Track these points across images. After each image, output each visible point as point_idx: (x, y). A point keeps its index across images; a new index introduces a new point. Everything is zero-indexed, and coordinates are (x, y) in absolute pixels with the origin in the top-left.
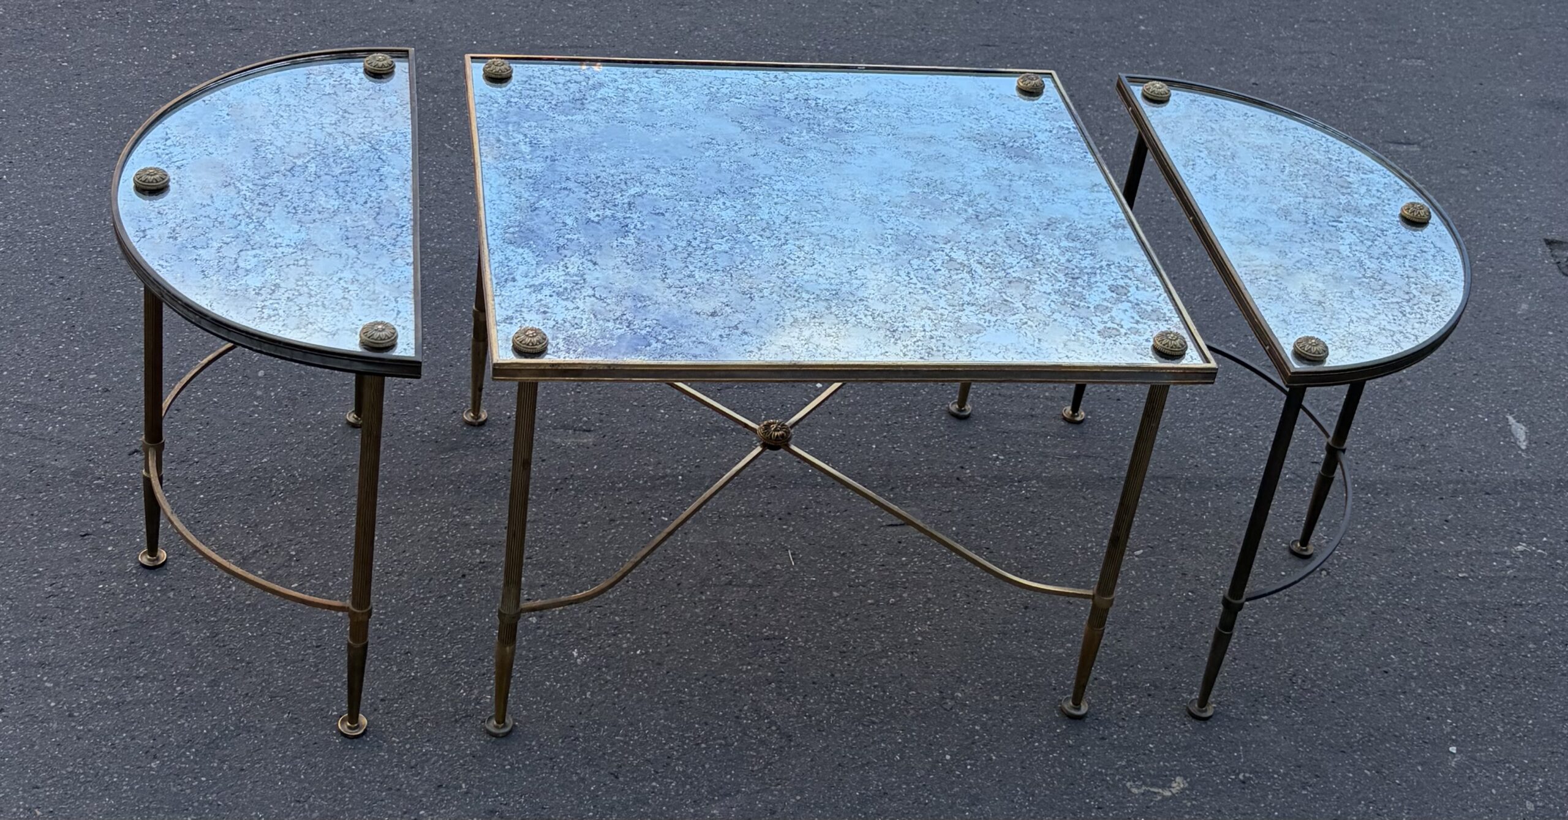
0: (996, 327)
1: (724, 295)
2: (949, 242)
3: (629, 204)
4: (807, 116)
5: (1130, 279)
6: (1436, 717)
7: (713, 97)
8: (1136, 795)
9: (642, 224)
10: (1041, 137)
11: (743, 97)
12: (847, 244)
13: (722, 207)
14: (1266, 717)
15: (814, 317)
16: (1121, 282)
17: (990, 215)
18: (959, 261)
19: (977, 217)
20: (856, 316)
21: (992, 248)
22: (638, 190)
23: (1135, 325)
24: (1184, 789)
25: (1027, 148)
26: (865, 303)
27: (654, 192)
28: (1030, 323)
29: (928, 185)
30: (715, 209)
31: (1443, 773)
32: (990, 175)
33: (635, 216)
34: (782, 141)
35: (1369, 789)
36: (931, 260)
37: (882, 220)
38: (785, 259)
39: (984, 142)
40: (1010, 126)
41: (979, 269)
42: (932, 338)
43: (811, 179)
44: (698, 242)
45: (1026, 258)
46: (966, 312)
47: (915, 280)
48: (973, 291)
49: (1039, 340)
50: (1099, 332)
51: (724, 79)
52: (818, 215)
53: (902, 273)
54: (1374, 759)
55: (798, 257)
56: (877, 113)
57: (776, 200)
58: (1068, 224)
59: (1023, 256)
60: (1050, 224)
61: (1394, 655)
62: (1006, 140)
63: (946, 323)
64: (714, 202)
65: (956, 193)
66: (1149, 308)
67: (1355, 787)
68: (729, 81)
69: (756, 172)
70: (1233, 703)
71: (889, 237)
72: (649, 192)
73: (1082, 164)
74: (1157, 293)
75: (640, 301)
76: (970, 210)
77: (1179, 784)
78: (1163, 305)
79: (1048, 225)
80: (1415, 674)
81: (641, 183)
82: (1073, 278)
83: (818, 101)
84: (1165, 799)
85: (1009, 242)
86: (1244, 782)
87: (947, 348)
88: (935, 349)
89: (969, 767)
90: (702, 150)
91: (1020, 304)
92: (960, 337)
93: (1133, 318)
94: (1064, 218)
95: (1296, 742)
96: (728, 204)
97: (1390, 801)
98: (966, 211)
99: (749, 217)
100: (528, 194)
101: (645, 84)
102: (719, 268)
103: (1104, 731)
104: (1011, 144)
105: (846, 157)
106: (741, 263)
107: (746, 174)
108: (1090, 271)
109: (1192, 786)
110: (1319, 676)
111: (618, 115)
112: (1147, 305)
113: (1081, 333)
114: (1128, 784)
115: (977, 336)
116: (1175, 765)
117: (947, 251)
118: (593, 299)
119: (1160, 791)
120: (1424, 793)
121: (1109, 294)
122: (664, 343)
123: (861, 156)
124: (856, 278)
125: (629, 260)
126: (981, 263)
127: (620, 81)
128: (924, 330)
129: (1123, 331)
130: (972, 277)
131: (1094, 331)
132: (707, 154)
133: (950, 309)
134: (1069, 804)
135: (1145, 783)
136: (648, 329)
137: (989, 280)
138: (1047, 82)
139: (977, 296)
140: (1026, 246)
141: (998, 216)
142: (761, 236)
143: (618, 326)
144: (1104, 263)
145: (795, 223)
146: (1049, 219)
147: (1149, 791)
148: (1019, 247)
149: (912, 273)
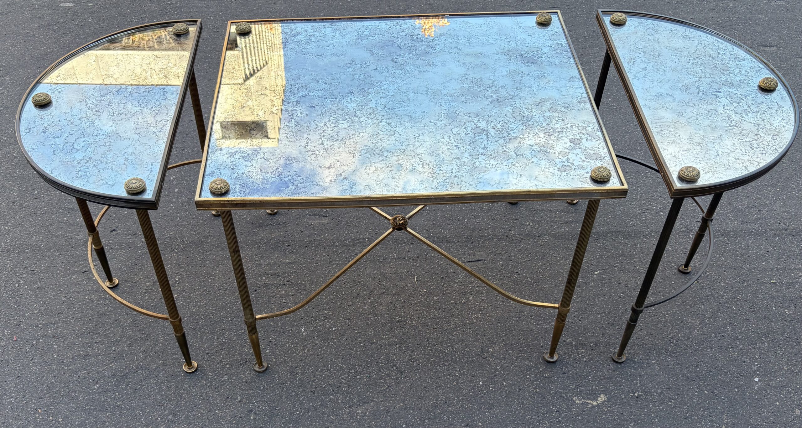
0: (496, 168)
1: (338, 155)
2: (478, 116)
3: (297, 102)
4: (410, 45)
5: (584, 134)
6: (749, 361)
7: (360, 37)
8: (578, 404)
9: (301, 113)
10: (545, 50)
11: (376, 36)
12: (417, 120)
13: (349, 101)
14: (654, 361)
15: (388, 167)
16: (578, 137)
17: (506, 98)
18: (481, 128)
19: (498, 99)
20: (412, 165)
21: (503, 119)
22: (304, 93)
23: (582, 163)
24: (604, 401)
25: (535, 57)
26: (420, 156)
27: (312, 94)
28: (517, 165)
29: (472, 82)
30: (345, 102)
31: (749, 393)
32: (511, 74)
33: (298, 109)
34: (393, 60)
35: (706, 402)
36: (465, 128)
37: (441, 105)
38: (379, 131)
39: (509, 55)
40: (527, 45)
41: (492, 132)
42: (455, 176)
43: (405, 82)
44: (330, 123)
45: (522, 124)
46: (480, 160)
47: (452, 141)
48: (486, 146)
49: (521, 175)
50: (558, 168)
51: (367, 27)
52: (404, 104)
53: (446, 137)
54: (710, 385)
55: (387, 130)
56: (451, 41)
57: (381, 96)
58: (552, 102)
59: (521, 123)
60: (542, 102)
61: (729, 326)
62: (523, 53)
63: (466, 167)
64: (346, 98)
65: (488, 86)
66: (592, 152)
67: (698, 401)
68: (370, 27)
69: (373, 79)
70: (637, 353)
71: (443, 115)
72: (310, 94)
73: (567, 65)
74: (599, 142)
75: (289, 160)
76: (494, 96)
77: (602, 398)
78: (601, 150)
79: (540, 103)
80: (740, 337)
81: (306, 89)
82: (548, 135)
83: (419, 36)
84: (593, 406)
85: (514, 115)
86: (637, 397)
87: (463, 183)
88: (456, 184)
89: (491, 389)
90: (345, 68)
91: (513, 153)
92: (473, 175)
93: (581, 158)
94: (550, 99)
95: (669, 375)
96: (353, 99)
97: (717, 409)
98: (492, 96)
99: (363, 107)
100: (242, 98)
101: (323, 32)
102: (340, 139)
103: (565, 369)
104: (526, 55)
105: (428, 68)
106: (353, 135)
107: (367, 81)
108: (560, 130)
109: (609, 399)
110: (686, 338)
111: (303, 50)
112: (591, 150)
113: (547, 170)
114: (574, 398)
115: (483, 174)
116: (601, 388)
117: (475, 122)
118: (263, 160)
119: (591, 402)
120: (737, 404)
121: (569, 144)
122: (297, 186)
123: (437, 67)
124: (418, 141)
125: (288, 136)
126: (494, 129)
127: (309, 31)
128: (452, 172)
129: (573, 167)
130: (488, 138)
131: (556, 168)
132: (348, 70)
133: (470, 158)
134: (541, 409)
135: (584, 398)
136: (289, 177)
137: (497, 139)
138: (554, 18)
139: (488, 149)
140: (524, 116)
141: (511, 99)
142: (368, 118)
143: (273, 176)
144: (569, 125)
145: (389, 109)
146: (541, 100)
147: (585, 402)
148: (519, 118)
149: (452, 136)
